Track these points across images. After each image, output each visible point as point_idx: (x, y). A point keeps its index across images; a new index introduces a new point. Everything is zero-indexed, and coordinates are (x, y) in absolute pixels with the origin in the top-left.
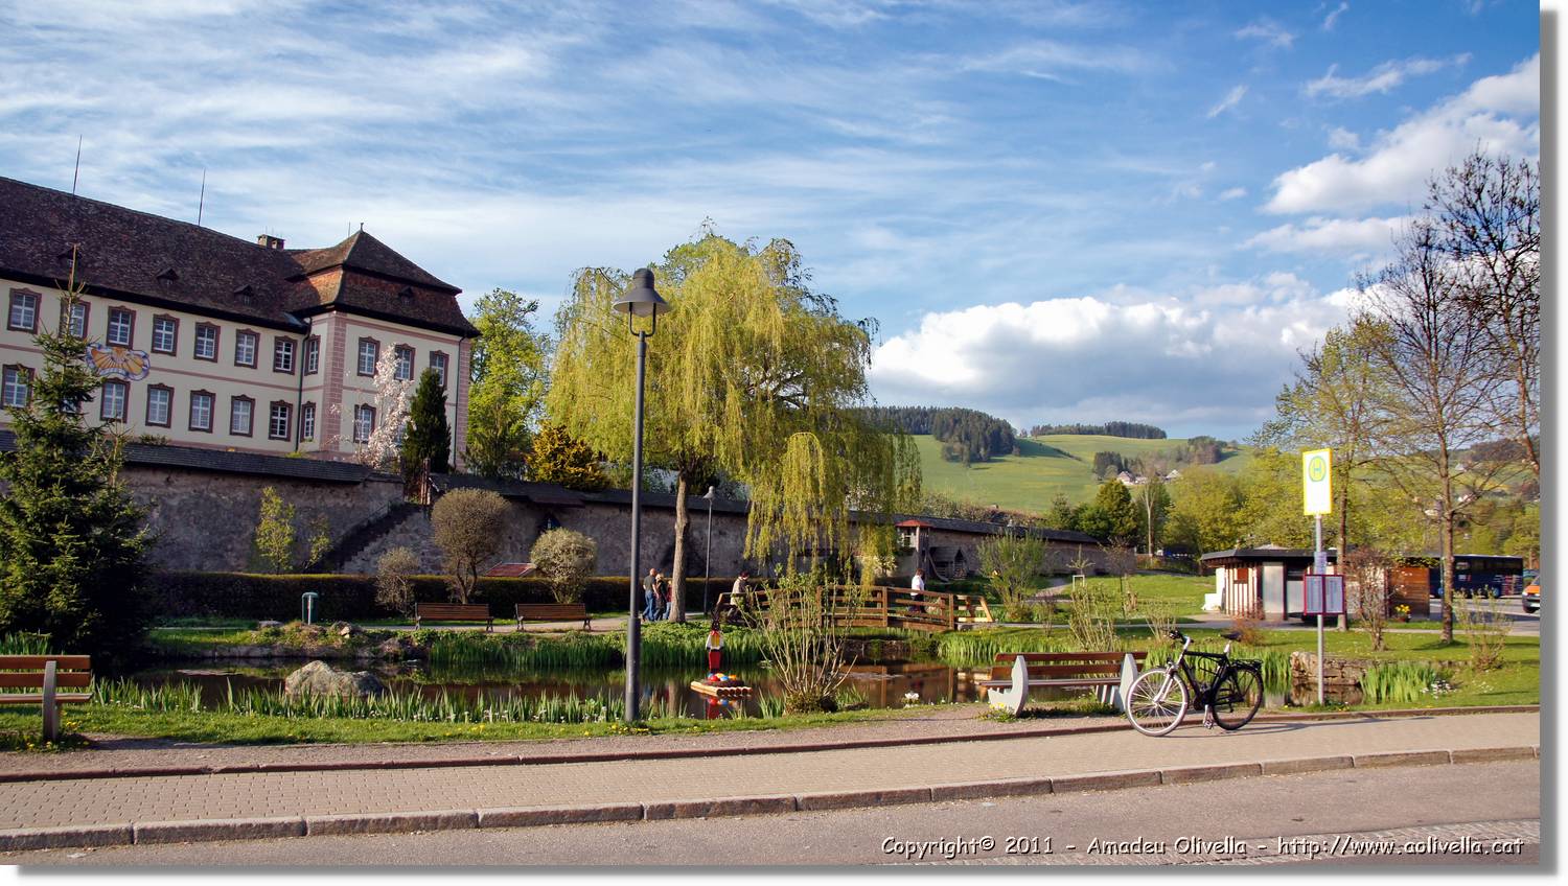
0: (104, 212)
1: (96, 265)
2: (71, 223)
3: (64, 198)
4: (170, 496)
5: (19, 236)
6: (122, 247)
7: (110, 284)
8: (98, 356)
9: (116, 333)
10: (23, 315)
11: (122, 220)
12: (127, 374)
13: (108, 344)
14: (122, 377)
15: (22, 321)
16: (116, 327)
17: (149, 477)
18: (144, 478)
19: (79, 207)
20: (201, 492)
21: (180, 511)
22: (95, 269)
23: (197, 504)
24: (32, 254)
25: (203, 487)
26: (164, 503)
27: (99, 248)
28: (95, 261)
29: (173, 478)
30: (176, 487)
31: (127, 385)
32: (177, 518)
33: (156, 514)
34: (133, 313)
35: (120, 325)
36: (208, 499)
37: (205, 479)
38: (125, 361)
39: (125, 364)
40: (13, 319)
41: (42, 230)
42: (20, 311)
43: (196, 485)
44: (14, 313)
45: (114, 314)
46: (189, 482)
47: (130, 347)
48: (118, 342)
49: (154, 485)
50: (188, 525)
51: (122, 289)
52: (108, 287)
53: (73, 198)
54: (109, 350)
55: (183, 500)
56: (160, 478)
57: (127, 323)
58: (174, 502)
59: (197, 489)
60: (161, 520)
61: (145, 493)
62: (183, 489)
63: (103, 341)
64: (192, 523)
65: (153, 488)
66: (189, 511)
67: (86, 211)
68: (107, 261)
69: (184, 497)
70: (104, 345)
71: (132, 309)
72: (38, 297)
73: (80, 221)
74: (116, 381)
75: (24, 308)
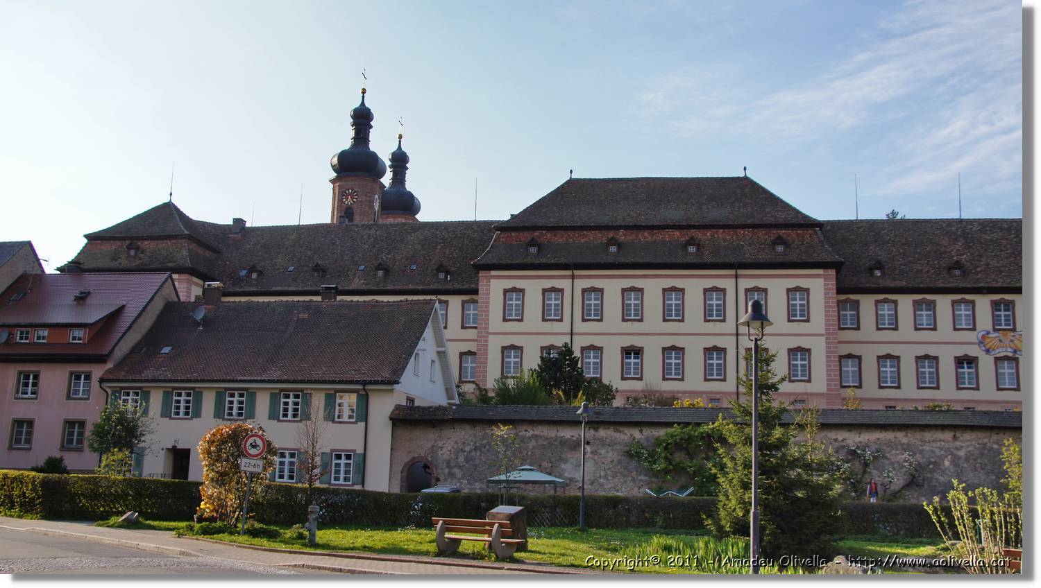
0: (986, 226)
1: (979, 269)
2: (959, 241)
3: (953, 224)
4: (957, 449)
5: (919, 260)
6: (1001, 251)
7: (989, 282)
8: (987, 341)
9: (1001, 320)
10: (924, 318)
11: (1001, 229)
12: (1015, 351)
13: (995, 330)
14: (1010, 355)
15: (925, 322)
16: (1000, 316)
17: (939, 435)
18: (935, 436)
19: (965, 227)
20: (985, 444)
21: (967, 460)
22: (977, 273)
23: (982, 454)
24: (928, 272)
25: (986, 440)
26: (952, 454)
27: (981, 256)
28: (978, 267)
29: (958, 434)
30: (962, 442)
31: (1016, 360)
32: (965, 465)
33: (947, 463)
34: (1013, 302)
35: (1003, 313)
36: (991, 449)
37: (987, 434)
38: (1012, 341)
39: (1012, 344)
40: (918, 322)
41: (935, 252)
42: (922, 315)
43: (980, 439)
44: (917, 318)
45: (996, 306)
46: (973, 437)
47: (1014, 330)
48: (1003, 327)
49: (943, 441)
50: (976, 470)
51: (999, 285)
52: (987, 285)
53: (960, 221)
54: (996, 335)
55: (969, 451)
56: (948, 435)
57: (1008, 310)
58: (962, 453)
59: (980, 442)
60: (951, 467)
61: (936, 447)
62: (968, 443)
63: (989, 327)
64: (979, 469)
65: (942, 443)
66: (975, 460)
67: (971, 229)
68: (988, 265)
69: (970, 449)
70: (991, 331)
71: (1010, 299)
72: (934, 302)
73: (966, 238)
74: (1006, 358)
75: (924, 313)
